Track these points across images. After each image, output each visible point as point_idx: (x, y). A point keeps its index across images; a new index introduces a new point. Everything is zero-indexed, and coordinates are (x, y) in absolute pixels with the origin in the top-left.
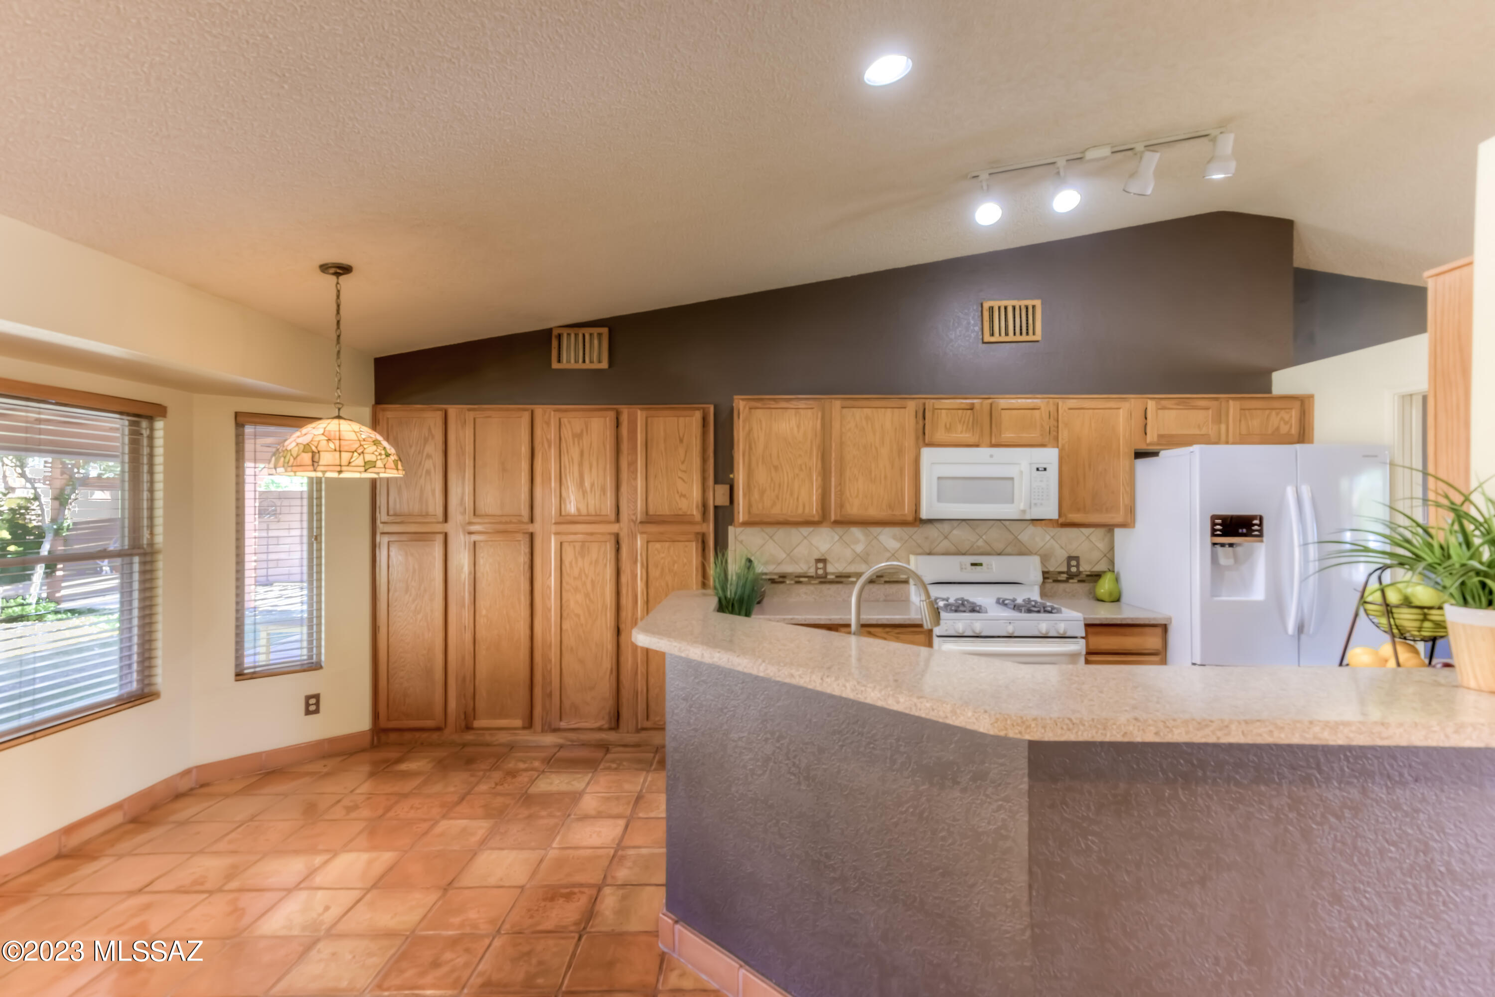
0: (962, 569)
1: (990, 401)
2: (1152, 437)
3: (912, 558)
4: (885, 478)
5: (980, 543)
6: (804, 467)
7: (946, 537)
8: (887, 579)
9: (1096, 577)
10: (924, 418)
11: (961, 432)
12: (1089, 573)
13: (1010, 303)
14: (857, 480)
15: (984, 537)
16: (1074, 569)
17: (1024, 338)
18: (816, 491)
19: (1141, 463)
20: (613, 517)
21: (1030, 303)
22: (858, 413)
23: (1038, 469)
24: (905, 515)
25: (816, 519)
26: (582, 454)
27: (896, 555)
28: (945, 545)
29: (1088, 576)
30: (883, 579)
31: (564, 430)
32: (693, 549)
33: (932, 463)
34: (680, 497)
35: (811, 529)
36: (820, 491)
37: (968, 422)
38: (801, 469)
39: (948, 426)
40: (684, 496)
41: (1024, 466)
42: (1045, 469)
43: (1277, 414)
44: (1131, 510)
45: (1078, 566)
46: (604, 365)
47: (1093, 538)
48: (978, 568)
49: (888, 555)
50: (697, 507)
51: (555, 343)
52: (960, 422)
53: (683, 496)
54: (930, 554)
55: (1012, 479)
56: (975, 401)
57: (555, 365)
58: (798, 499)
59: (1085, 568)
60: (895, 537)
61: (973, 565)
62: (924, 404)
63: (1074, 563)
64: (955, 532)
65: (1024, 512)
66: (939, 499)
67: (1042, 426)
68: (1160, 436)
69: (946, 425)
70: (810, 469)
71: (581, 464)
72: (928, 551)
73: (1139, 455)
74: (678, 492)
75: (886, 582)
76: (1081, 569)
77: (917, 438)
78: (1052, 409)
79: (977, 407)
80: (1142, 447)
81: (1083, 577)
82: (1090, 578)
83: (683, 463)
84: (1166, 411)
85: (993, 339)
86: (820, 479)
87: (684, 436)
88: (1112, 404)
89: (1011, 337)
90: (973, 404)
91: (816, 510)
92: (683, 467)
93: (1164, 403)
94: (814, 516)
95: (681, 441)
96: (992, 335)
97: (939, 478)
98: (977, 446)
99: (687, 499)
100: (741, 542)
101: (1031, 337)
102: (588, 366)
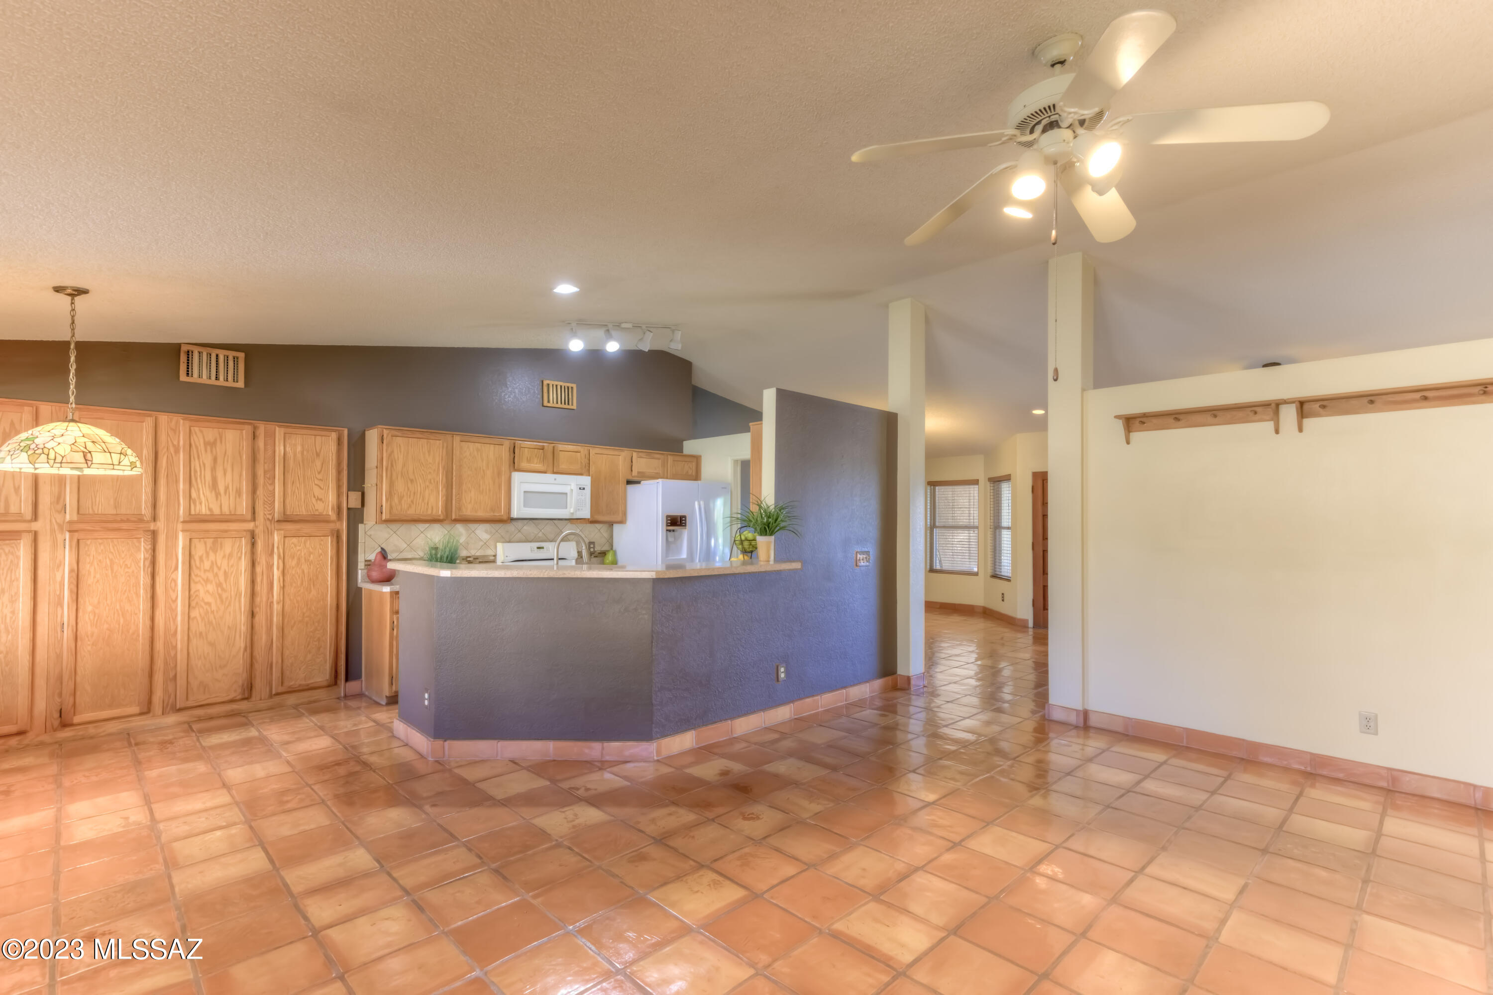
0: (531, 551)
1: (553, 445)
2: (635, 473)
3: (500, 546)
4: (490, 490)
5: (540, 534)
6: (432, 481)
7: (519, 531)
8: (481, 561)
9: (603, 554)
10: (514, 453)
11: (536, 464)
12: (599, 552)
13: (559, 383)
14: (470, 492)
15: (542, 531)
16: (592, 550)
17: (566, 406)
18: (442, 498)
19: (630, 488)
20: (249, 516)
21: (570, 385)
22: (471, 445)
23: (580, 489)
24: (502, 516)
25: (441, 518)
26: (215, 460)
27: (487, 543)
28: (519, 535)
29: (599, 553)
30: (478, 561)
31: (194, 437)
32: (329, 541)
33: (521, 482)
34: (317, 500)
35: (427, 525)
36: (445, 498)
37: (541, 458)
38: (430, 482)
39: (529, 458)
40: (321, 500)
41: (574, 486)
42: (584, 489)
43: (688, 464)
44: (625, 514)
45: (594, 548)
46: (241, 384)
47: (602, 531)
48: (541, 550)
49: (481, 543)
50: (333, 509)
51: (183, 358)
52: (536, 456)
53: (318, 499)
54: (509, 542)
55: (566, 494)
56: (545, 444)
57: (183, 377)
58: (428, 504)
59: (598, 548)
60: (486, 532)
61: (538, 548)
62: (515, 443)
63: (592, 546)
64: (525, 528)
65: (572, 514)
66: (525, 506)
67: (581, 462)
68: (639, 473)
69: (527, 458)
70: (437, 482)
71: (214, 469)
72: (508, 540)
73: (629, 482)
74: (314, 497)
75: (480, 562)
76: (596, 550)
77: (510, 466)
78: (587, 452)
79: (546, 448)
80: (630, 478)
81: (596, 554)
82: (600, 555)
83: (319, 473)
84: (641, 459)
85: (549, 405)
86: (444, 490)
87: (320, 451)
88: (616, 453)
89: (559, 405)
90: (544, 446)
91: (442, 511)
92: (320, 477)
93: (640, 454)
94: (439, 516)
95: (318, 455)
96: (549, 402)
97: (525, 492)
98: (545, 472)
99: (323, 502)
100: (370, 536)
101: (570, 407)
102: (221, 382)
